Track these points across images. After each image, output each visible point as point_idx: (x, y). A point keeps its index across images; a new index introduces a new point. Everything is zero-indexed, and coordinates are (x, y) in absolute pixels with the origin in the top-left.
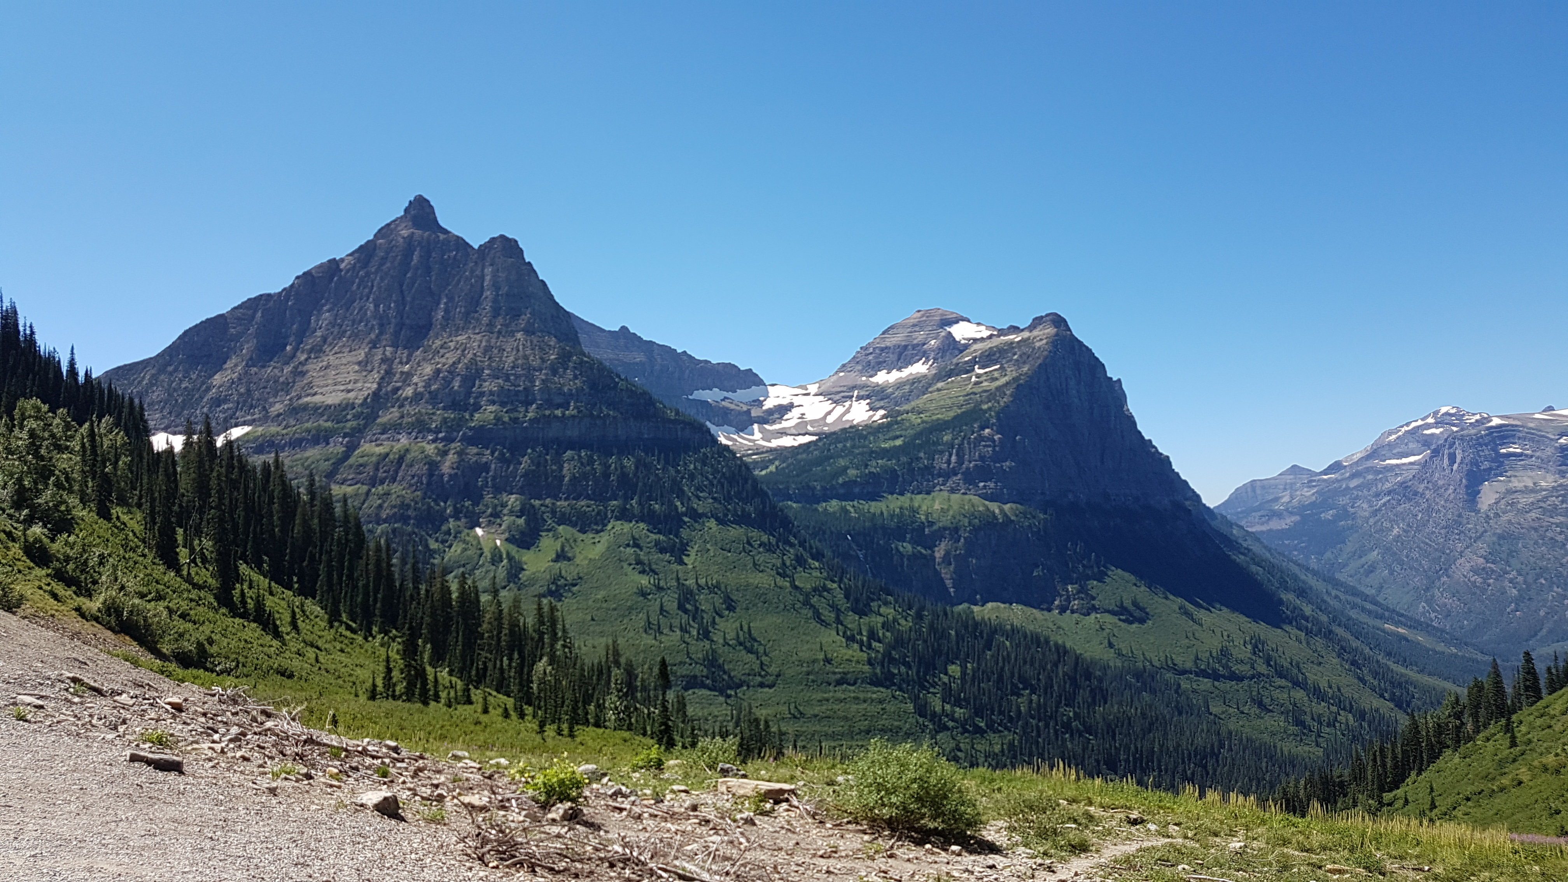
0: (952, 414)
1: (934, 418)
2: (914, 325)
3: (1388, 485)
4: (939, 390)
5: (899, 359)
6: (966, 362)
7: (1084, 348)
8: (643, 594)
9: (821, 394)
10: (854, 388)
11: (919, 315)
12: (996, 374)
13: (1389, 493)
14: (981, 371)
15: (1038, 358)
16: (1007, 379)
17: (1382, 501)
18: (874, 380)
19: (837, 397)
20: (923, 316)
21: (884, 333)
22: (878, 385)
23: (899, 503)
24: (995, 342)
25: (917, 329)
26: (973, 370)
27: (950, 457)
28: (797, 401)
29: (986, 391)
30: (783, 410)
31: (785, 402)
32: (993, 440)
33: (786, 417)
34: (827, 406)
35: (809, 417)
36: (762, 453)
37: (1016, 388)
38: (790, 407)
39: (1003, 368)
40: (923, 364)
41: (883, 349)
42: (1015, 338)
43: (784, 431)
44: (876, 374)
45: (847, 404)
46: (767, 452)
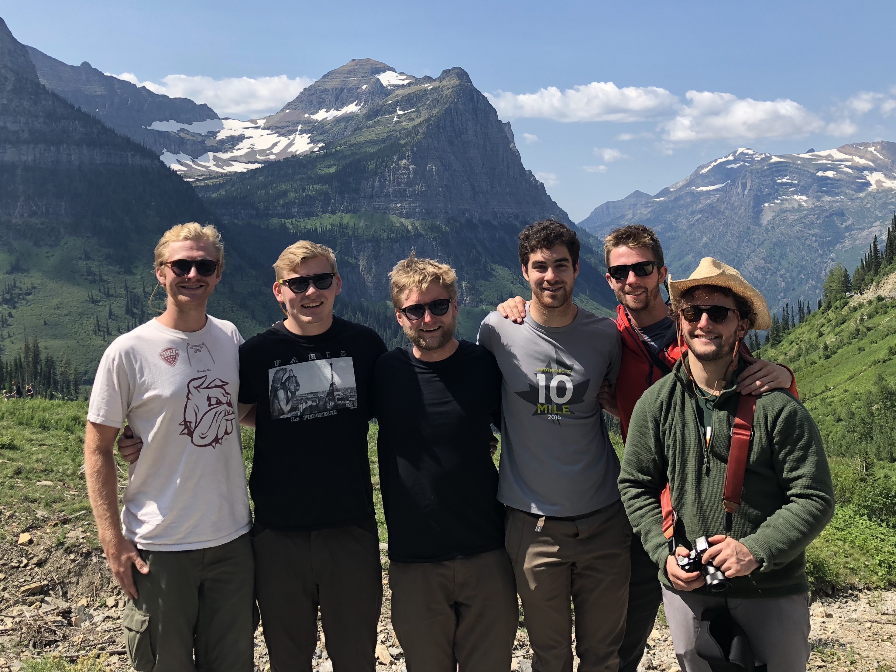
0: (377, 147)
1: (362, 151)
2: (349, 72)
3: (701, 206)
4: (368, 127)
5: (337, 100)
6: (389, 104)
7: (481, 97)
9: (268, 129)
10: (298, 123)
11: (353, 63)
12: (413, 116)
13: (701, 211)
14: (401, 113)
15: (445, 103)
16: (421, 119)
17: (696, 218)
18: (314, 117)
19: (283, 131)
20: (356, 65)
21: (324, 77)
22: (317, 121)
23: (331, 221)
24: (413, 89)
25: (352, 75)
26: (396, 111)
27: (374, 182)
28: (247, 133)
29: (404, 129)
30: (235, 141)
31: (237, 134)
32: (408, 169)
33: (237, 147)
34: (274, 138)
35: (258, 147)
36: (214, 178)
37: (427, 128)
38: (242, 138)
39: (418, 111)
40: (356, 105)
41: (323, 91)
42: (429, 86)
43: (235, 159)
44: (317, 112)
45: (291, 137)
46: (218, 177)
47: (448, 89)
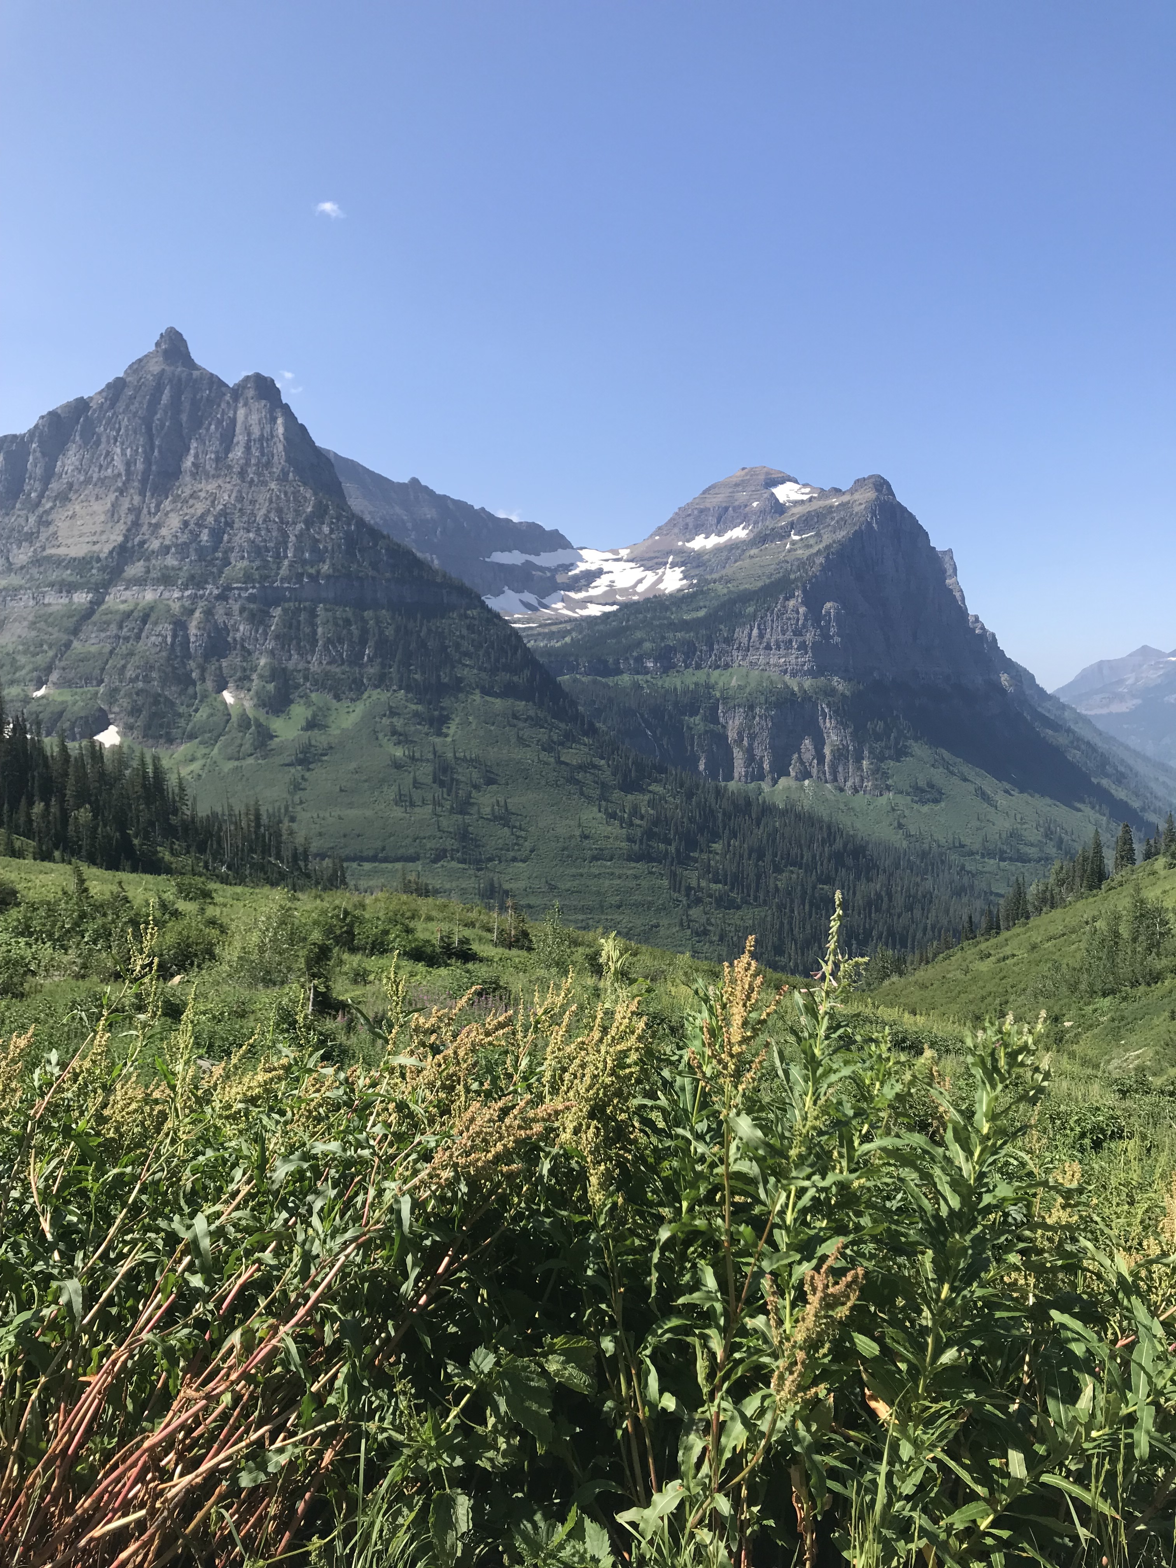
0: (760, 584)
1: (741, 588)
2: (737, 485)
4: (751, 557)
5: (719, 522)
6: (782, 527)
7: (906, 515)
8: (397, 765)
9: (632, 561)
10: (668, 553)
11: (743, 473)
12: (812, 541)
14: (797, 538)
15: (855, 524)
16: (821, 546)
18: (689, 545)
19: (650, 563)
20: (746, 474)
21: (704, 493)
22: (693, 550)
23: (694, 678)
24: (816, 505)
25: (740, 489)
26: (789, 536)
27: (751, 630)
28: (606, 567)
29: (798, 559)
30: (591, 576)
31: (593, 567)
32: (798, 613)
33: (594, 584)
34: (639, 573)
35: (619, 585)
36: (561, 623)
37: (827, 558)
38: (599, 573)
39: (818, 535)
40: (744, 528)
41: (701, 511)
42: (835, 501)
43: (590, 600)
44: (693, 539)
45: (660, 571)
46: (566, 622)
47: (861, 504)
